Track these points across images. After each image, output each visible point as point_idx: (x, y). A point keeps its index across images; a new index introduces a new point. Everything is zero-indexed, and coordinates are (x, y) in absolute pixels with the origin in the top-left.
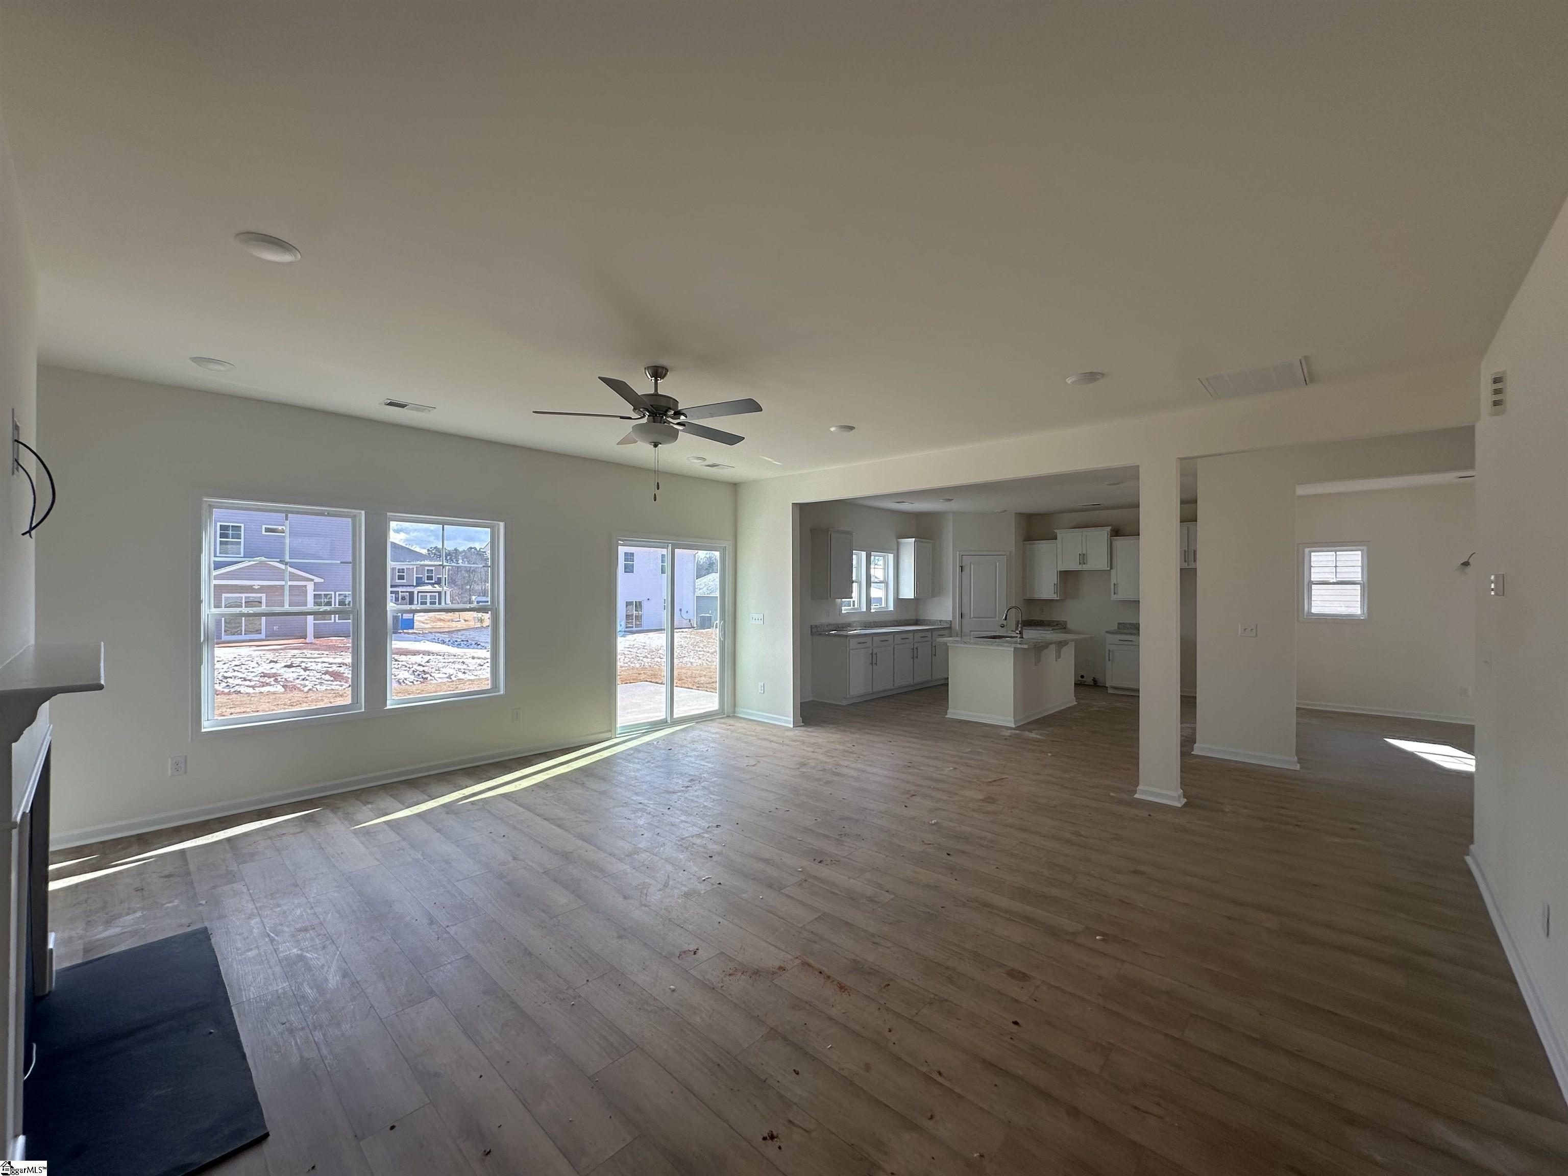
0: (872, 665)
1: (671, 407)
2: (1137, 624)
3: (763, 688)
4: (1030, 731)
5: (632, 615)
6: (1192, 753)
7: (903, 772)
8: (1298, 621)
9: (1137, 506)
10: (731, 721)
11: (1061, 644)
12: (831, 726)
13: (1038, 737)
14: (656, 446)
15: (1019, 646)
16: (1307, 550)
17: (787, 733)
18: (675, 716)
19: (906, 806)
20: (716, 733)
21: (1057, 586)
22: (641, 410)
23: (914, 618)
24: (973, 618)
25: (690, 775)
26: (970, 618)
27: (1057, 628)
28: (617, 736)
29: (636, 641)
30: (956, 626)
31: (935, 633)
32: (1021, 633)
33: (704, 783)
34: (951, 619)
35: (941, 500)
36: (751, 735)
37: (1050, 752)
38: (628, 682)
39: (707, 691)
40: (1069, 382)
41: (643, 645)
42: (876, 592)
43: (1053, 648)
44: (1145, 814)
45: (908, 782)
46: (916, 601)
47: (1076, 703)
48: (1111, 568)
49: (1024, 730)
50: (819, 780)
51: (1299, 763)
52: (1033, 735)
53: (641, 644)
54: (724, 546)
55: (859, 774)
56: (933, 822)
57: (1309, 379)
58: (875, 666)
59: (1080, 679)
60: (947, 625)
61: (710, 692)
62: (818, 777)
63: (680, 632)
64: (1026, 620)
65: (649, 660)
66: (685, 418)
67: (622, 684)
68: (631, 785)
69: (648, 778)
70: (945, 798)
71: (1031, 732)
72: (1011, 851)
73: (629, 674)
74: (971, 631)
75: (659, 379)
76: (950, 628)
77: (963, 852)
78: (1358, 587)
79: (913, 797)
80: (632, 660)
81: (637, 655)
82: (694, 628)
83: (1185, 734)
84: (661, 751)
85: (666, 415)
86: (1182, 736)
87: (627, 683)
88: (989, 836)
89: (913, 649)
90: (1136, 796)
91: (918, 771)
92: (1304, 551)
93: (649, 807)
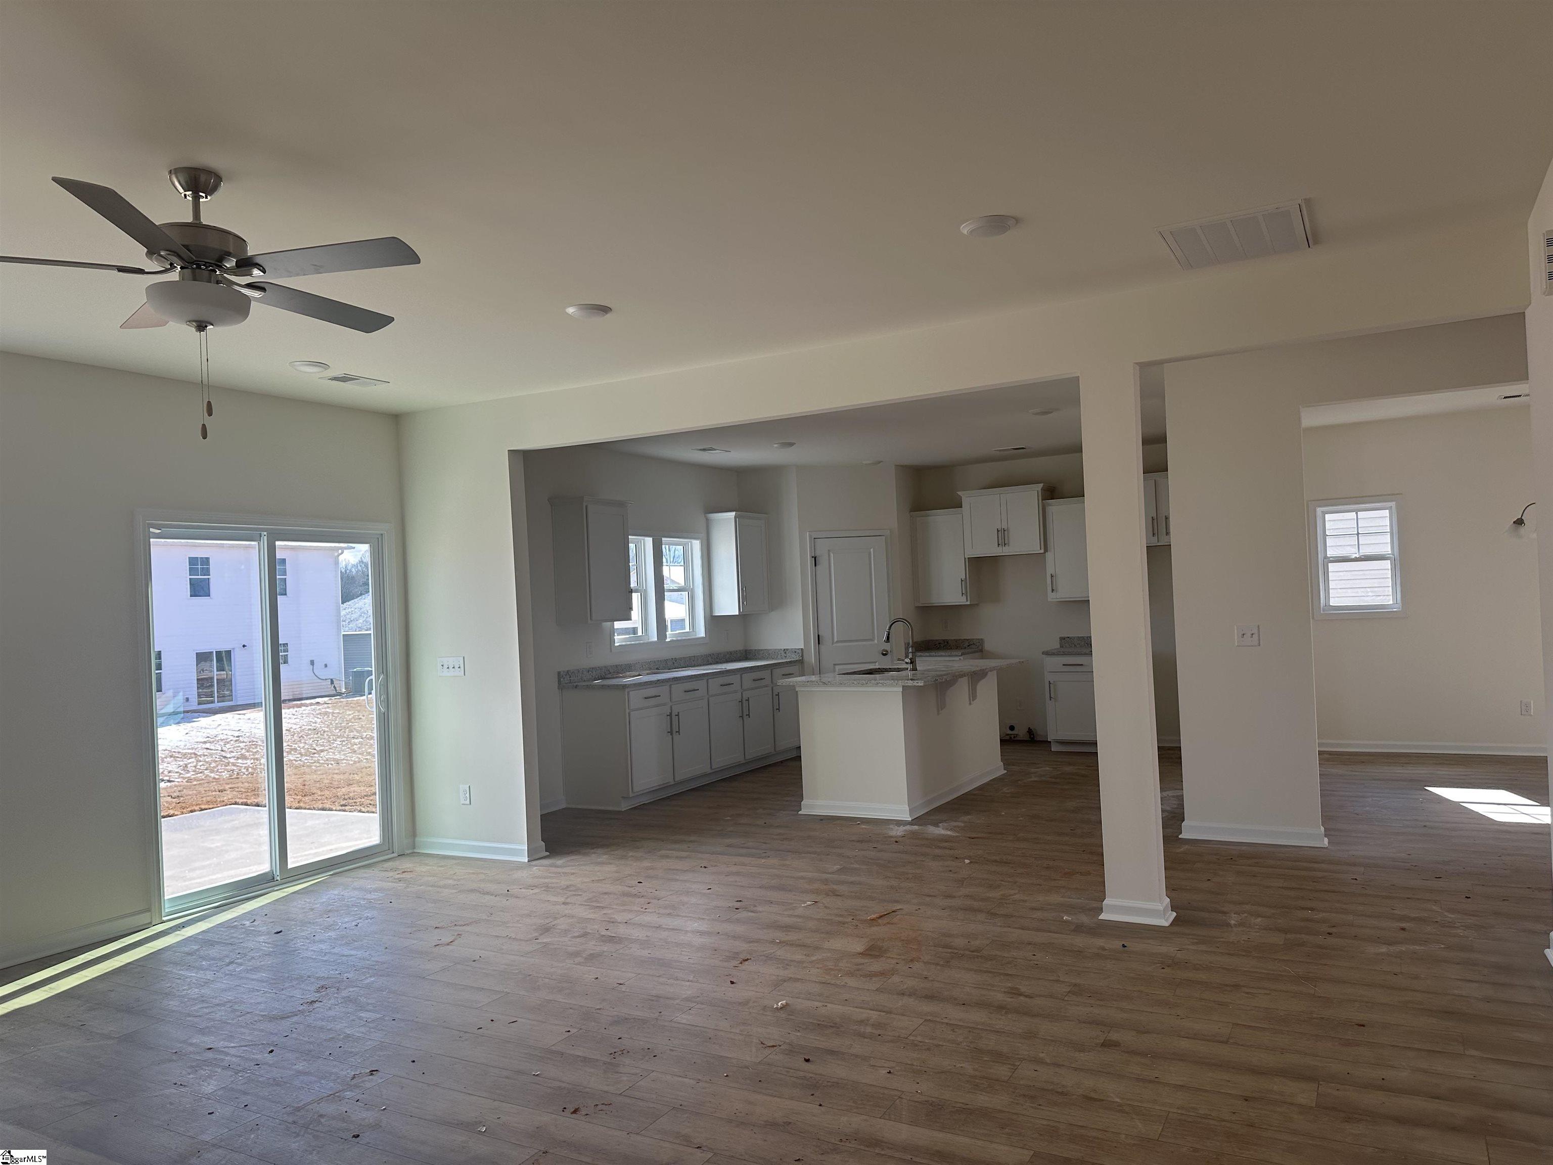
0: (672, 734)
1: (231, 251)
2: (1087, 637)
3: (468, 795)
4: (936, 825)
5: (212, 678)
6: (1179, 837)
7: (728, 921)
8: (1313, 618)
9: (1079, 449)
10: (406, 864)
11: (976, 677)
12: (600, 851)
13: (949, 833)
14: (201, 327)
15: (910, 683)
16: (1319, 510)
17: (518, 875)
18: (291, 865)
19: (732, 983)
20: (376, 890)
21: (966, 583)
22: (162, 253)
23: (740, 647)
24: (837, 642)
25: (318, 978)
26: (833, 644)
27: (970, 650)
28: (164, 919)
29: (220, 728)
30: (811, 658)
31: (778, 672)
32: (912, 662)
33: (346, 991)
34: (802, 647)
35: (776, 446)
36: (445, 887)
37: (969, 858)
38: (197, 808)
39: (360, 811)
40: (965, 232)
41: (237, 734)
42: (675, 610)
43: (964, 683)
44: (1117, 944)
45: (735, 937)
46: (744, 618)
47: (1006, 771)
48: (1046, 550)
49: (925, 824)
50: (577, 954)
51: (1326, 836)
52: (940, 831)
53: (230, 733)
54: (381, 532)
55: (649, 934)
56: (779, 1004)
57: (1312, 239)
58: (676, 736)
59: (1010, 732)
60: (795, 657)
61: (368, 812)
62: (571, 949)
63: (311, 704)
64: (923, 642)
65: (249, 762)
66: (262, 274)
67: (182, 813)
68: (189, 1015)
69: (229, 996)
70: (798, 957)
71: (938, 827)
72: (911, 1038)
73: (200, 792)
74: (835, 665)
75: (203, 195)
76: (801, 662)
77: (832, 1052)
78: (1387, 564)
79: (746, 963)
80: (213, 765)
81: (224, 754)
82: (340, 694)
83: (1168, 808)
84: (261, 939)
85: (220, 267)
86: (1163, 811)
87: (192, 811)
88: (874, 1015)
89: (741, 701)
90: (1103, 916)
91: (753, 914)
92: (1315, 511)
93: (227, 1054)
